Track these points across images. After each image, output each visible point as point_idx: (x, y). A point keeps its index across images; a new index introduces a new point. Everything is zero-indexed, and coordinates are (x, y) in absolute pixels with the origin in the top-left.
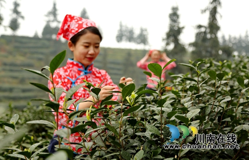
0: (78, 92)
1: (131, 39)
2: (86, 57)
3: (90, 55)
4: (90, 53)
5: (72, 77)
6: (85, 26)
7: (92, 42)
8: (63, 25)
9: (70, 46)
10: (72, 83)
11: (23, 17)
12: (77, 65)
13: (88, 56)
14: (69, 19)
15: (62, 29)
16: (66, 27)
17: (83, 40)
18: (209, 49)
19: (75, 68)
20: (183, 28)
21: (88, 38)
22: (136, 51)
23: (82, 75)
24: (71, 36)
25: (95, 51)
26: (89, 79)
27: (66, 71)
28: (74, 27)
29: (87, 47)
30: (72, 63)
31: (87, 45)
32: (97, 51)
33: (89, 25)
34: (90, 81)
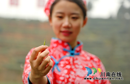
0: (61, 76)
2: (61, 32)
3: (65, 27)
4: (64, 25)
13: (63, 29)
25: (70, 23)
26: (76, 62)
29: (61, 18)
31: (60, 15)
34: (77, 64)
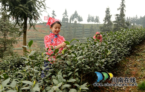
1: (93, 21)
5: (52, 38)
6: (55, 21)
7: (58, 27)
8: (49, 21)
9: (51, 28)
10: (52, 40)
11: (56, 16)
12: (53, 34)
14: (50, 19)
15: (48, 22)
16: (49, 22)
17: (54, 26)
18: (121, 23)
19: (53, 35)
20: (111, 16)
21: (56, 25)
22: (95, 24)
23: (55, 38)
24: (51, 25)
27: (50, 36)
28: (52, 21)
29: (56, 28)
30: (52, 34)
32: (59, 29)
33: (57, 21)
